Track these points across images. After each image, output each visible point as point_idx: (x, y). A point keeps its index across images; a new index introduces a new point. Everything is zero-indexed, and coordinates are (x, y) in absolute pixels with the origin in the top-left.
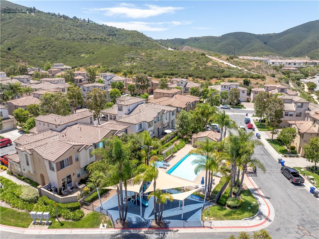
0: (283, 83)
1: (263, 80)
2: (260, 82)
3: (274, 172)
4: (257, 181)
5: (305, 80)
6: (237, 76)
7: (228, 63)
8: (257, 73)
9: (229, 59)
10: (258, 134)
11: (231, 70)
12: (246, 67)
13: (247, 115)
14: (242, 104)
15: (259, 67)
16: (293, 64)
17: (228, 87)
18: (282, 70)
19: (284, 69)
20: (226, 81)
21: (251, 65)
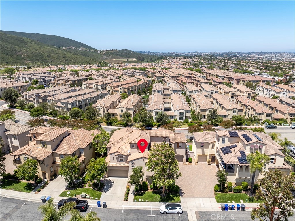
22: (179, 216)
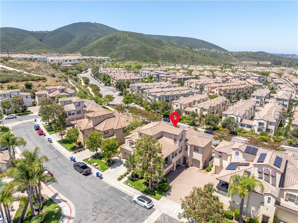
0: (63, 82)
1: (45, 82)
2: (42, 84)
3: (69, 171)
4: (56, 186)
5: (81, 75)
6: (17, 80)
7: (3, 65)
8: (38, 74)
9: (4, 61)
10: (49, 138)
11: (8, 74)
12: (25, 69)
13: (35, 121)
14: (29, 109)
15: (38, 68)
16: (68, 61)
17: (8, 95)
18: (61, 67)
19: (62, 67)
20: (5, 87)
21: (30, 67)
22: (144, 210)
